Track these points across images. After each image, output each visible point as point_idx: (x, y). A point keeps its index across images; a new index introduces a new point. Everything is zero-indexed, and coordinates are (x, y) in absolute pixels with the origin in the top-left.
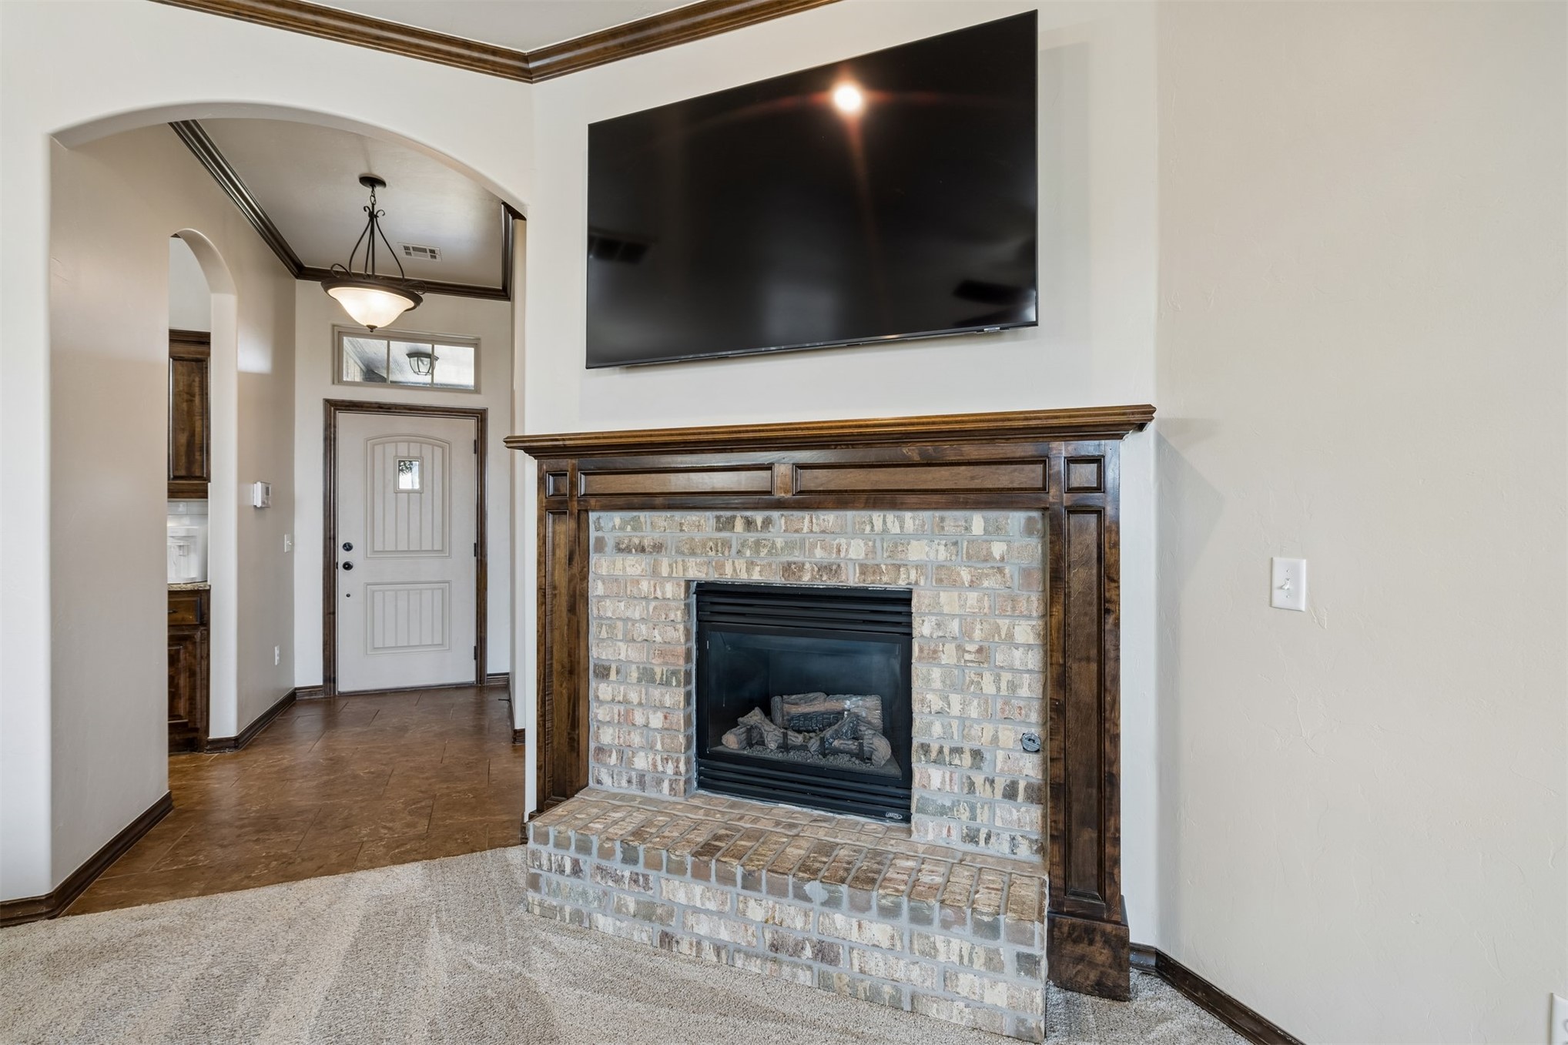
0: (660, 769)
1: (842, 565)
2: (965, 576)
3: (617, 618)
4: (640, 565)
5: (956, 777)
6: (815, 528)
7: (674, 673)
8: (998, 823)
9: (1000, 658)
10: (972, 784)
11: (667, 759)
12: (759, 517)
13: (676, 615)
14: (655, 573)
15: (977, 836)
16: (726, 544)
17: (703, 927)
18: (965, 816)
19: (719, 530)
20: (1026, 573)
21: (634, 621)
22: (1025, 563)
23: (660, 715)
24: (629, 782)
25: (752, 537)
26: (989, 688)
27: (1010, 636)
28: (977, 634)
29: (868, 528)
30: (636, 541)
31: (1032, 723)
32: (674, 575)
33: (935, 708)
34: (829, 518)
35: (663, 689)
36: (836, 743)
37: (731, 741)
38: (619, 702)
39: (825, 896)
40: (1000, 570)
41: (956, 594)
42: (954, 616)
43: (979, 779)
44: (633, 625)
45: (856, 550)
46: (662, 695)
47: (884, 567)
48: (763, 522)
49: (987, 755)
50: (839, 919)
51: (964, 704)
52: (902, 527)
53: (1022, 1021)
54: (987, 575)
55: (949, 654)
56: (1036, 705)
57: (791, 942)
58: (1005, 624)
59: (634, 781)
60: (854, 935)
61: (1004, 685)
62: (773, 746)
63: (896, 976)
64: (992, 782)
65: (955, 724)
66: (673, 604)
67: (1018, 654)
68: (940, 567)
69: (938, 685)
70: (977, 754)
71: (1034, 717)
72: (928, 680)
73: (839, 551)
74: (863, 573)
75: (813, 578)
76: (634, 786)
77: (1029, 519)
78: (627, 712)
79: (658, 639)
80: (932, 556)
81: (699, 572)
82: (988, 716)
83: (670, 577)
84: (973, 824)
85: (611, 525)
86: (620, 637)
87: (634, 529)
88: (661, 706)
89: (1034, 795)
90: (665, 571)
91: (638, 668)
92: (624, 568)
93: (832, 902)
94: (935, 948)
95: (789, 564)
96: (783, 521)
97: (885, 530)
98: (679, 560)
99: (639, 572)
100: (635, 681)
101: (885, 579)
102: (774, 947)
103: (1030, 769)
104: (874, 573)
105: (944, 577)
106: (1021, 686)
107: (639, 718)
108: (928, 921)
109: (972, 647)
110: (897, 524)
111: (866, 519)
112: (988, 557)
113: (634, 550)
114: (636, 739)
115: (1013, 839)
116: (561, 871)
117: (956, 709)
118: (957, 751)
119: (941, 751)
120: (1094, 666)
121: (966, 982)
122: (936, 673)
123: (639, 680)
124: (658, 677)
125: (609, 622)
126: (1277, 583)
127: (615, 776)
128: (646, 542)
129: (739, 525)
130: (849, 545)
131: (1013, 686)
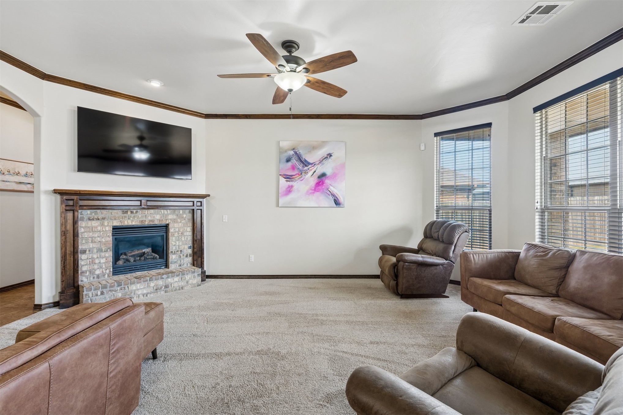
0: (104, 272)
1: (155, 220)
2: (179, 221)
3: (89, 237)
4: (97, 223)
5: (177, 256)
6: (149, 213)
7: (109, 248)
8: (185, 262)
9: (185, 234)
10: (180, 256)
11: (107, 269)
12: (135, 211)
13: (110, 234)
14: (102, 225)
15: (181, 265)
16: (125, 217)
17: (140, 292)
18: (179, 262)
19: (124, 214)
20: (189, 219)
21: (96, 237)
22: (189, 218)
23: (104, 259)
24: (94, 278)
25: (133, 215)
26: (183, 239)
27: (187, 230)
28: (181, 231)
29: (160, 213)
30: (96, 217)
31: (190, 244)
32: (109, 225)
33: (174, 244)
34: (152, 211)
35: (105, 253)
36: (147, 257)
37: (121, 263)
38: (90, 259)
39: (167, 276)
40: (185, 219)
41: (177, 224)
42: (177, 228)
43: (181, 255)
44: (95, 238)
45: (158, 217)
46: (105, 254)
47: (164, 220)
48: (136, 212)
49: (183, 251)
50: (169, 280)
51: (179, 243)
52: (167, 212)
53: (198, 284)
54: (183, 220)
55: (176, 235)
56: (191, 241)
57: (160, 287)
58: (185, 228)
59: (95, 277)
60: (172, 281)
61: (186, 239)
62: (132, 261)
63: (179, 285)
64: (184, 255)
65: (177, 247)
66: (109, 232)
67: (188, 233)
68: (174, 219)
69: (174, 240)
70: (181, 251)
71: (190, 243)
72: (172, 240)
73: (154, 217)
74: (159, 221)
75: (148, 223)
76: (95, 279)
77: (189, 211)
78: (92, 261)
79: (104, 241)
80: (173, 217)
81: (117, 223)
82: (183, 244)
83: (108, 225)
84: (181, 263)
85: (86, 213)
86: (90, 241)
87: (95, 214)
88: (105, 257)
89: (190, 256)
90: (106, 224)
91: (97, 249)
92: (92, 224)
93: (167, 278)
94: (186, 278)
95: (142, 220)
96: (141, 212)
97: (164, 213)
98: (111, 221)
99: (97, 225)
100: (96, 252)
101: (164, 222)
102: (156, 290)
103: (190, 251)
104: (162, 221)
105: (174, 221)
106: (188, 238)
107: (97, 261)
108: (185, 274)
109: (180, 233)
110: (166, 212)
111: (160, 211)
112: (183, 217)
113: (95, 220)
114: (96, 267)
115: (187, 264)
116: (97, 295)
117: (177, 244)
118: (178, 251)
119: (175, 252)
120: (200, 233)
121: (190, 282)
122: (174, 238)
123: (97, 252)
124: (104, 250)
125: (85, 239)
126: (224, 219)
127: (88, 278)
128: (99, 218)
129: (129, 213)
130: (156, 216)
131: (187, 238)
